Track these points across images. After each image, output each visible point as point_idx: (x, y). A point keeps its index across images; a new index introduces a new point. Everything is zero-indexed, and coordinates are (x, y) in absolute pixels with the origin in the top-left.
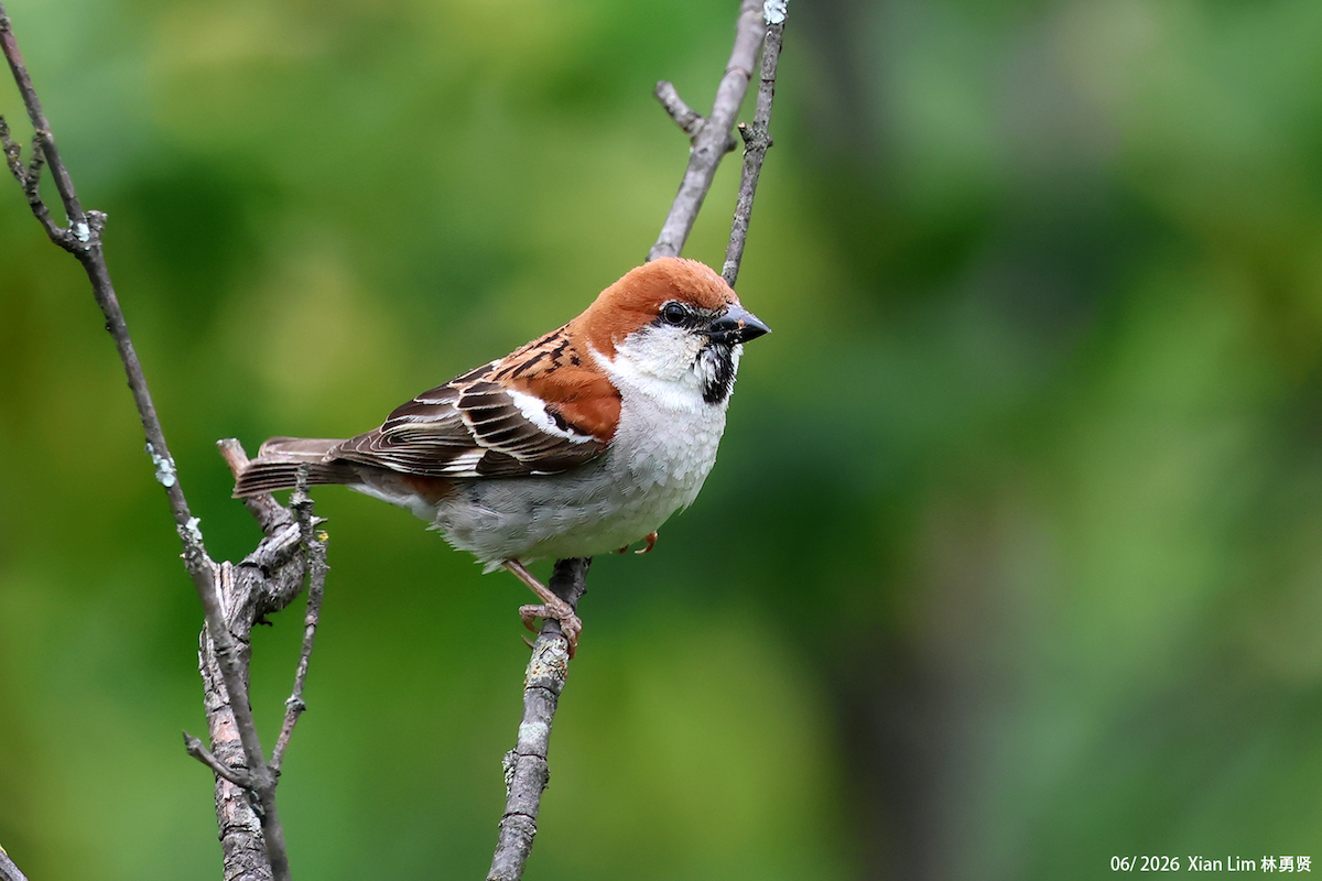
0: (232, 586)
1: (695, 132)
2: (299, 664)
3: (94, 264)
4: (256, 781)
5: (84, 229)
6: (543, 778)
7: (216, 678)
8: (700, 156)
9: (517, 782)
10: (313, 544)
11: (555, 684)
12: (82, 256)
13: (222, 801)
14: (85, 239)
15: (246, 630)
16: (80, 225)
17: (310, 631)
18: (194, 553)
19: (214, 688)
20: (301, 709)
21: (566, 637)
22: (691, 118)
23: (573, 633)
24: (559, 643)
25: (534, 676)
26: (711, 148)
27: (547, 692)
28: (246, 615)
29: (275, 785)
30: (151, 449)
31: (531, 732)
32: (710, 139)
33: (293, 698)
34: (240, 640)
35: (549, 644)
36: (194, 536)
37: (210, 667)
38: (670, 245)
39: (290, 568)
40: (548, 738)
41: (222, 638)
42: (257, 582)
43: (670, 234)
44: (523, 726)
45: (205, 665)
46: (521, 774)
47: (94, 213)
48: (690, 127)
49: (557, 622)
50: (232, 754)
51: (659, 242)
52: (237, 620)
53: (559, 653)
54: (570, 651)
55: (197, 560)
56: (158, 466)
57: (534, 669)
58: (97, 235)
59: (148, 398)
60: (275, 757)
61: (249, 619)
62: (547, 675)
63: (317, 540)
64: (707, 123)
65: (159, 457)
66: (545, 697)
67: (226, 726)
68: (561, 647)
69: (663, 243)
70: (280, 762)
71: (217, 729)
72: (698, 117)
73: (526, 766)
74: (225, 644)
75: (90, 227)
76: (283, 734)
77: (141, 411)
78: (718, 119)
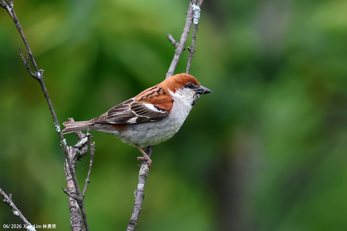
0: (72, 152)
1: (176, 46)
2: (88, 172)
3: (41, 82)
4: (79, 198)
5: (39, 74)
6: (143, 196)
7: (68, 173)
8: (177, 52)
9: (137, 197)
10: (91, 144)
11: (146, 175)
12: (39, 80)
13: (70, 201)
14: (39, 76)
15: (75, 162)
16: (38, 73)
17: (91, 164)
18: (65, 147)
19: (68, 175)
20: (89, 182)
21: (148, 164)
22: (175, 43)
23: (150, 163)
24: (147, 166)
25: (141, 173)
26: (180, 50)
27: (144, 177)
28: (75, 158)
29: (83, 199)
30: (55, 123)
31: (140, 186)
32: (180, 48)
33: (87, 179)
34: (74, 164)
35: (144, 166)
36: (65, 143)
37: (67, 170)
38: (171, 73)
39: (85, 148)
40: (144, 187)
41: (71, 166)
42: (77, 151)
43: (171, 70)
44: (139, 184)
45: (66, 170)
46: (138, 196)
47: (41, 70)
48: (175, 45)
49: (146, 161)
50: (72, 190)
51: (168, 72)
52: (73, 160)
53: (147, 168)
54: (149, 167)
55: (66, 148)
56: (56, 127)
57: (141, 171)
58: (42, 75)
59: (54, 112)
60: (83, 193)
61: (76, 159)
62: (144, 173)
63: (92, 143)
64: (179, 44)
65: (56, 125)
66: (143, 178)
67: (71, 184)
68: (147, 167)
69: (169, 72)
70: (84, 194)
71: (69, 184)
72: (177, 42)
73: (139, 194)
74: (72, 168)
75: (40, 73)
76: (85, 188)
77: (52, 115)
78: (182, 43)
